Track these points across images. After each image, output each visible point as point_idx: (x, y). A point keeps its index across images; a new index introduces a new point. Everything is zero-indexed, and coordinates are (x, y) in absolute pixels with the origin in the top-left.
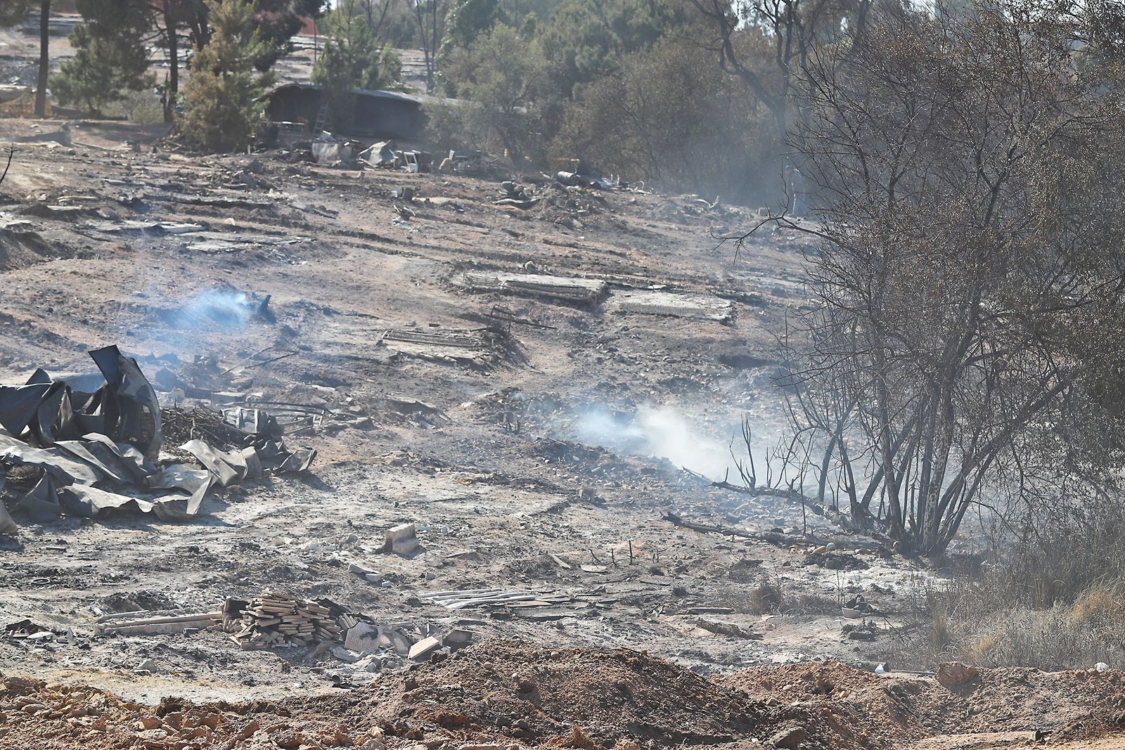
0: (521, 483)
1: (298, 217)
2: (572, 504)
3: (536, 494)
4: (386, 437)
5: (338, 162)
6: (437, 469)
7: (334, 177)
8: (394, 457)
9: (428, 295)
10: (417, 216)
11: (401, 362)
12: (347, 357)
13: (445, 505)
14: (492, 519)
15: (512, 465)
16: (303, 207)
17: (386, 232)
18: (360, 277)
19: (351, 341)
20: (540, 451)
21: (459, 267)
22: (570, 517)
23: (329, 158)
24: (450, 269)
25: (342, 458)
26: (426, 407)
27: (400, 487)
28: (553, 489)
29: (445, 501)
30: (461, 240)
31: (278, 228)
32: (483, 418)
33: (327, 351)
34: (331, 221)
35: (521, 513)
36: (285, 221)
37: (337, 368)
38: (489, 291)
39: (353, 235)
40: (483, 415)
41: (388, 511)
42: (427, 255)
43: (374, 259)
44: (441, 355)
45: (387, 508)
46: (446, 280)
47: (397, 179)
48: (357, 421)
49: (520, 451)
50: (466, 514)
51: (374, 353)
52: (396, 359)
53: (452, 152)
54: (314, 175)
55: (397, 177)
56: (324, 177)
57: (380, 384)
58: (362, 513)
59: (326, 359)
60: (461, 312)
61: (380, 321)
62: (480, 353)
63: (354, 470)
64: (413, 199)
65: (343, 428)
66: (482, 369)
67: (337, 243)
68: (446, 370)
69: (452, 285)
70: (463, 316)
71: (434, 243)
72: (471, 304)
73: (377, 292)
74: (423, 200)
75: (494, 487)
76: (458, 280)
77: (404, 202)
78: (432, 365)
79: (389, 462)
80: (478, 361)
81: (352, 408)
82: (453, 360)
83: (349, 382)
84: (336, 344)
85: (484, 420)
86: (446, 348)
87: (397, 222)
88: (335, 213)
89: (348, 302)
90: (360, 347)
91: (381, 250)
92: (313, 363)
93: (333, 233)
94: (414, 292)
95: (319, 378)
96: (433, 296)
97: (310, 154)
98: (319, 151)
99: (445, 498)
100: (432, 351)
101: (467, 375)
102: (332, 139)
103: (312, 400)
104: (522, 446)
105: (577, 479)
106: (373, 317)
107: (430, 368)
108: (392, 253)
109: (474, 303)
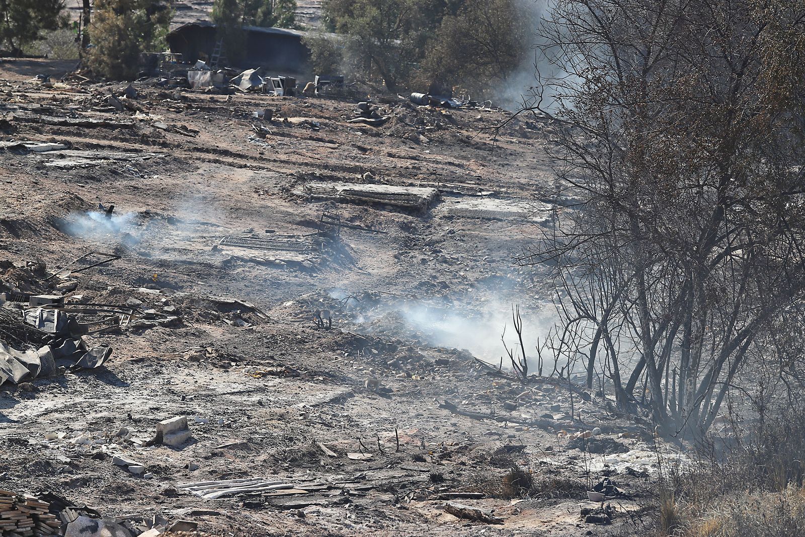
0: (311, 375)
1: (159, 136)
2: (356, 395)
3: (323, 386)
4: (194, 334)
5: (210, 87)
6: (233, 364)
7: (203, 101)
8: (193, 353)
9: (269, 205)
10: (274, 134)
11: (234, 265)
12: (182, 262)
13: (233, 398)
14: (273, 410)
15: (313, 359)
16: (165, 127)
17: (240, 148)
18: (207, 188)
19: (189, 247)
20: (340, 345)
21: (302, 178)
22: (351, 406)
23: (203, 85)
24: (293, 180)
25: (142, 355)
26: (245, 306)
27: (193, 381)
28: (344, 380)
29: (232, 394)
30: (310, 154)
31: (137, 146)
32: (301, 315)
33: (165, 257)
34: (189, 139)
35: (303, 404)
36: (145, 140)
37: (171, 272)
38: (327, 199)
39: (208, 151)
40: (301, 313)
41: (174, 404)
42: (274, 169)
43: (223, 172)
44: (272, 258)
45: (174, 401)
46: (288, 190)
47: (261, 102)
48: (166, 320)
49: (321, 345)
50: (249, 406)
51: (209, 258)
52: (229, 263)
53: (317, 77)
54: (185, 99)
55: (262, 100)
56: (194, 101)
57: (211, 286)
58: (147, 408)
59: (163, 264)
60: (298, 219)
61: (221, 229)
62: (309, 257)
63: (151, 366)
64: (272, 119)
65: (151, 327)
66: (311, 270)
67: (190, 158)
68: (275, 272)
69: (293, 195)
70: (300, 223)
71: (283, 157)
72: (309, 212)
73: (222, 202)
74: (282, 119)
75: (284, 380)
76: (299, 190)
77: (264, 122)
78: (263, 268)
79: (187, 357)
80: (306, 263)
81: (166, 308)
82: (283, 263)
83: (181, 284)
84: (175, 250)
85: (301, 317)
86: (278, 252)
87: (252, 139)
88: (196, 132)
89: (192, 212)
90: (196, 252)
91: (230, 165)
92: (149, 268)
93: (189, 150)
94: (256, 201)
95: (153, 282)
96: (273, 205)
97: (186, 81)
98: (194, 78)
99: (233, 391)
100: (265, 255)
101: (296, 276)
102: (207, 67)
103: (128, 302)
104: (324, 340)
105: (372, 371)
106: (215, 225)
107: (262, 271)
108: (241, 167)
109: (312, 211)
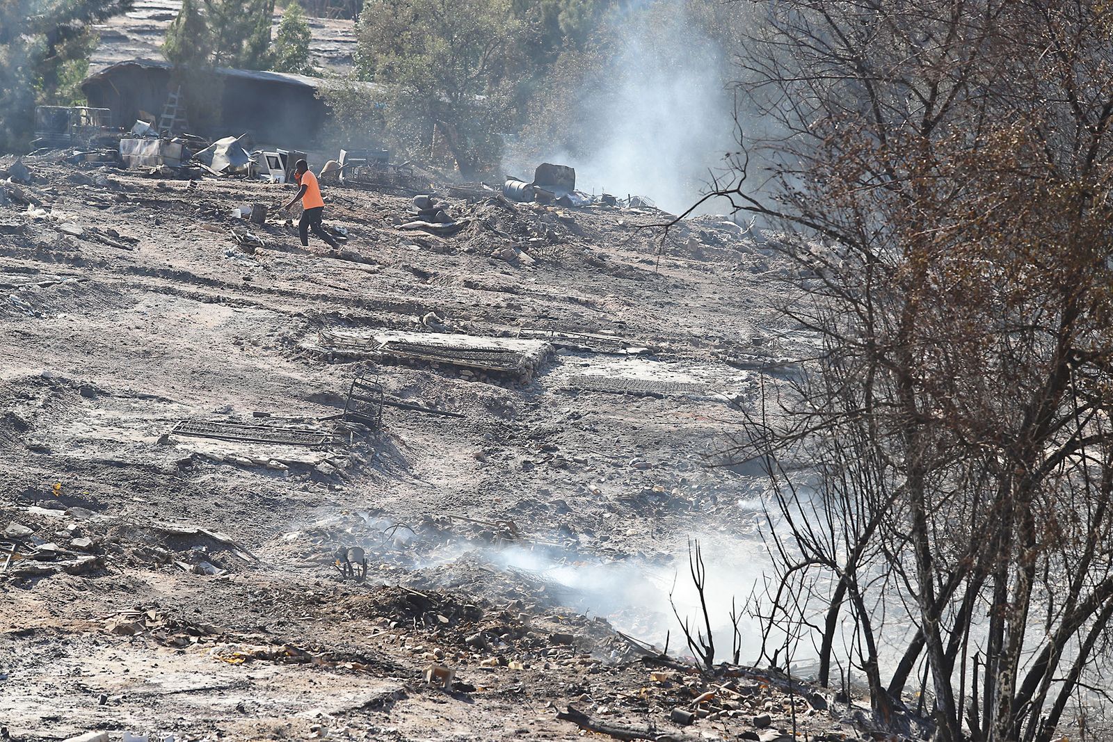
0: (332, 661)
1: (68, 246)
2: (410, 695)
3: (352, 678)
4: (124, 587)
5: (159, 167)
6: (193, 639)
7: (145, 189)
8: (122, 620)
9: (260, 366)
10: (267, 246)
11: (197, 469)
12: (105, 462)
13: (192, 699)
14: (263, 720)
15: (335, 631)
16: (78, 231)
17: (210, 270)
18: (151, 337)
19: (118, 438)
20: (382, 608)
21: (316, 321)
22: (403, 716)
23: (145, 162)
24: (302, 325)
25: (31, 623)
26: (214, 539)
27: (121, 670)
28: (388, 669)
29: (191, 692)
30: (330, 282)
31: (29, 263)
32: (313, 557)
33: (76, 454)
34: (125, 253)
35: (317, 711)
36: (43, 253)
37: (86, 481)
38: (359, 358)
39: (153, 273)
40: (314, 552)
41: (86, 711)
42: (269, 304)
43: (179, 309)
44: (263, 458)
45: (85, 705)
46: (292, 342)
47: (247, 193)
48: (75, 563)
49: (349, 607)
50: (221, 714)
51: (153, 455)
52: (187, 465)
53: (343, 153)
54: (114, 185)
55: (248, 189)
56: (130, 189)
57: (155, 504)
58: (36, 717)
59: (70, 466)
60: (310, 391)
61: (175, 406)
62: (329, 455)
63: (47, 642)
64: (266, 221)
65: (48, 574)
66: (330, 480)
67: (122, 285)
68: (270, 482)
69: (301, 349)
70: (312, 399)
71: (285, 286)
72: (329, 379)
73: (176, 361)
74: (282, 222)
75: (283, 668)
76: (310, 342)
77: (251, 226)
78: (248, 474)
79: (111, 627)
80: (323, 467)
81: (75, 542)
82: (282, 465)
83: (102, 501)
84: (92, 441)
85: (314, 560)
86: (274, 448)
87: (230, 255)
88: (133, 242)
89: (125, 377)
90: (131, 445)
91: (193, 297)
92: (46, 472)
93: (121, 272)
94: (237, 360)
95: (53, 497)
96: (267, 367)
97: (116, 155)
98: (130, 151)
99: (192, 687)
100: (251, 451)
101: (305, 489)
102: (153, 132)
103: (8, 530)
104: (353, 599)
105: (438, 654)
106: (163, 400)
107: (247, 479)
108: (211, 301)
109: (333, 378)
